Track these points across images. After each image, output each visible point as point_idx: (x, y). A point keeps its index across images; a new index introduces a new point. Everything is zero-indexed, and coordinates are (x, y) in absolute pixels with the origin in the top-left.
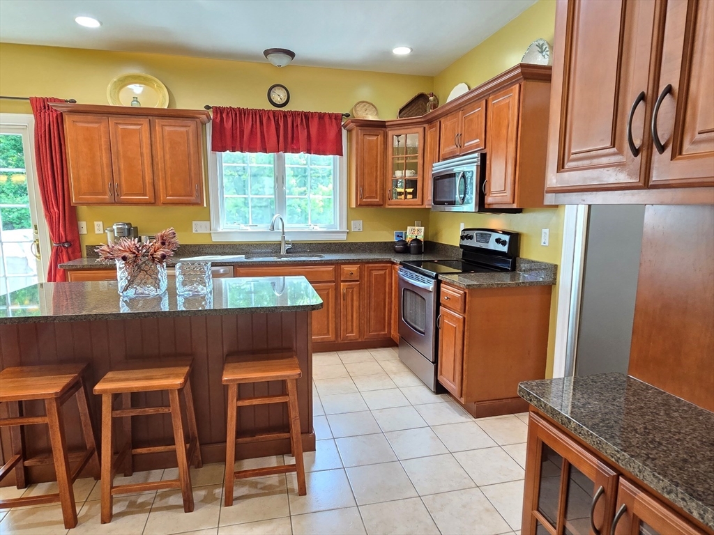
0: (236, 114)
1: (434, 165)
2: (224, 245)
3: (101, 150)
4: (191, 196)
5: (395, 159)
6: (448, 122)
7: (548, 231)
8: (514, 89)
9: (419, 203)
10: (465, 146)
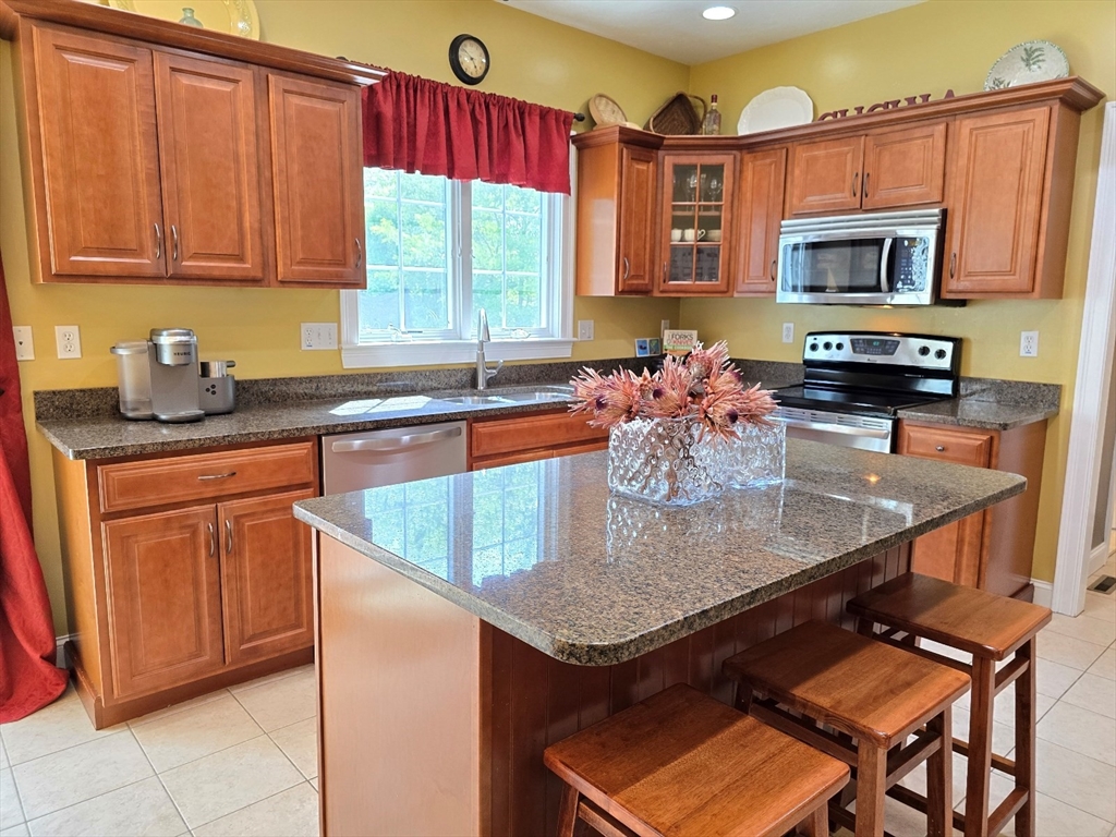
0: (399, 86)
1: (783, 223)
2: (369, 375)
3: (132, 137)
4: (344, 265)
5: (675, 208)
6: (820, 152)
7: (1035, 334)
8: (1039, 114)
9: (724, 288)
10: (881, 195)
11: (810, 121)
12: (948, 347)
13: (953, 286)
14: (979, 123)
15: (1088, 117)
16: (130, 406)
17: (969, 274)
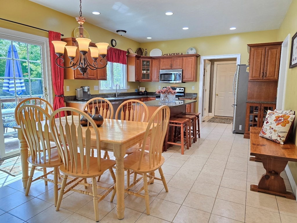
1: (160, 70)
4: (105, 76)
5: (143, 67)
6: (165, 60)
7: (194, 86)
8: (193, 58)
9: (150, 80)
10: (174, 67)
11: (161, 56)
12: (183, 89)
13: (184, 80)
14: (187, 58)
15: (198, 58)
16: (79, 98)
17: (186, 79)
